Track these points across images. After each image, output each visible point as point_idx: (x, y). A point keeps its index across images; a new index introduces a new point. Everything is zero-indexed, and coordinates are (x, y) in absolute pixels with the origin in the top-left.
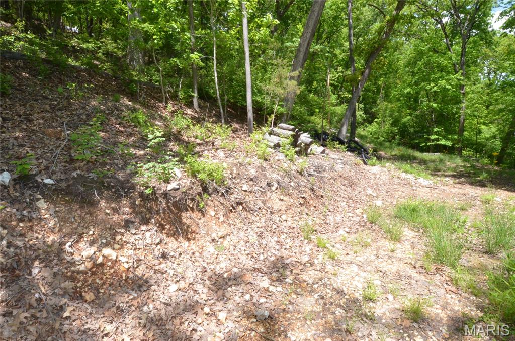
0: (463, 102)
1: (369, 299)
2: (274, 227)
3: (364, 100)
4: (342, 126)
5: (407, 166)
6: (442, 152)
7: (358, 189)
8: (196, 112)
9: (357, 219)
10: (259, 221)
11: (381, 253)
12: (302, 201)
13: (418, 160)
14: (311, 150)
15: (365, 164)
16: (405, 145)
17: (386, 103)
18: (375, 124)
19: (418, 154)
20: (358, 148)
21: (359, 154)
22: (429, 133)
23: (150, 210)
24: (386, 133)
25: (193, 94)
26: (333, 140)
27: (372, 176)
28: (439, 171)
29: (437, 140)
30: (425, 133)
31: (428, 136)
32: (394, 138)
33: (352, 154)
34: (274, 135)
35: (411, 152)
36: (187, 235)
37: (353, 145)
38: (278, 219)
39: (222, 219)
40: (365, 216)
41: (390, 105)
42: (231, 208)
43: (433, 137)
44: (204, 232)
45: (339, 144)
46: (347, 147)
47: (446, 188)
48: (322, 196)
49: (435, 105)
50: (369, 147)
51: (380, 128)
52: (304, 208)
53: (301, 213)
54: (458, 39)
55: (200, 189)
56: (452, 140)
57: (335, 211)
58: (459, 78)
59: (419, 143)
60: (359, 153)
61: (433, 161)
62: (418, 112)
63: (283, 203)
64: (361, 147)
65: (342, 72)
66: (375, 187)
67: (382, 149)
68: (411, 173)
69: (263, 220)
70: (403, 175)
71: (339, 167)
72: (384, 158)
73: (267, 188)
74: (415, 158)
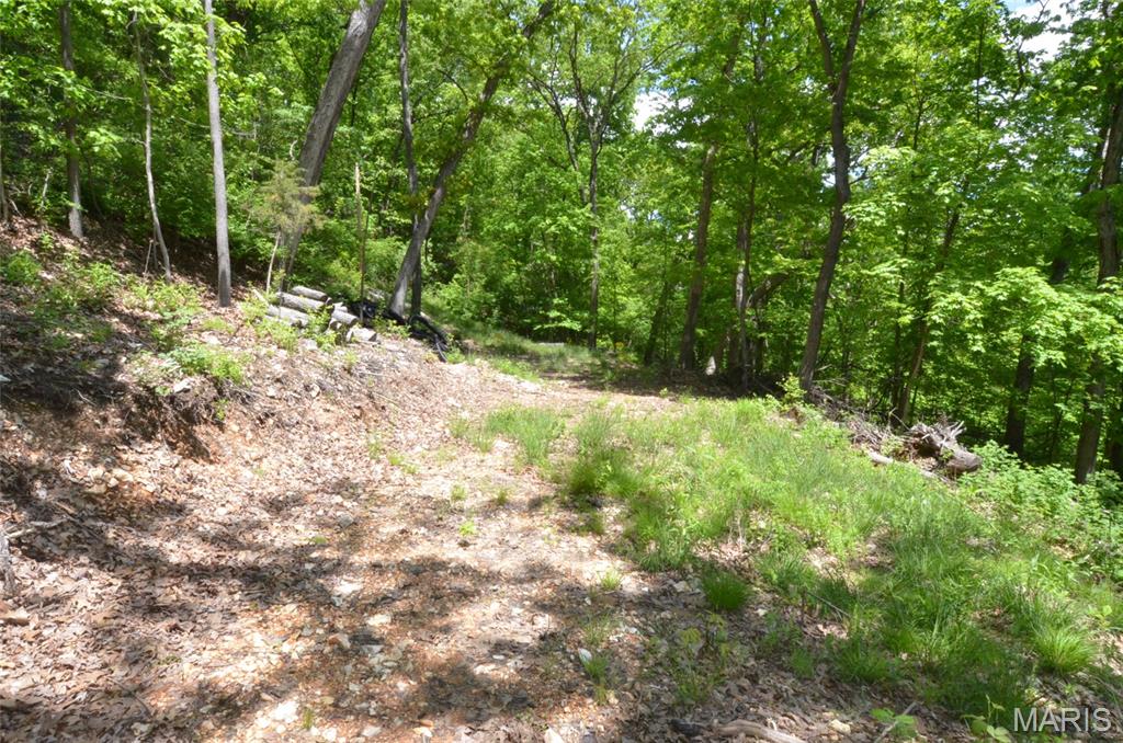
0: (595, 257)
1: (457, 498)
2: (324, 447)
3: (432, 233)
4: (397, 289)
5: (508, 363)
6: (565, 341)
7: (434, 399)
8: (82, 246)
9: (437, 435)
10: (302, 442)
11: (469, 463)
12: (358, 413)
13: (528, 354)
14: (352, 335)
15: (442, 360)
16: (509, 326)
17: (474, 244)
18: (454, 284)
19: (528, 344)
20: (429, 331)
21: (432, 343)
22: (548, 307)
23: (152, 422)
24: (475, 302)
25: (71, 204)
26: (385, 317)
27: (455, 381)
28: (555, 371)
29: (559, 319)
30: (540, 305)
31: (546, 311)
32: (490, 314)
33: (419, 343)
34: (286, 306)
35: (517, 340)
36: (208, 456)
37: (418, 325)
38: (328, 437)
39: (250, 435)
40: (447, 431)
41: (481, 249)
42: (258, 422)
43: (553, 314)
44: (230, 453)
45: (397, 325)
46: (410, 330)
47: (558, 394)
48: (383, 408)
49: (554, 258)
50: (447, 329)
51: (464, 292)
52: (360, 422)
53: (358, 429)
54: (585, 146)
55: (214, 393)
56: (581, 320)
57: (406, 426)
58: (587, 215)
59: (531, 326)
60: (430, 342)
61: (549, 357)
62: (528, 267)
63: (330, 415)
64: (434, 330)
65: (385, 168)
66: (459, 395)
67: (470, 333)
68: (513, 374)
69: (306, 438)
70: (501, 377)
71: (402, 364)
72: (472, 351)
73: (304, 393)
74: (523, 352)
